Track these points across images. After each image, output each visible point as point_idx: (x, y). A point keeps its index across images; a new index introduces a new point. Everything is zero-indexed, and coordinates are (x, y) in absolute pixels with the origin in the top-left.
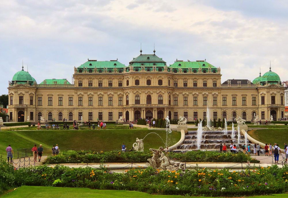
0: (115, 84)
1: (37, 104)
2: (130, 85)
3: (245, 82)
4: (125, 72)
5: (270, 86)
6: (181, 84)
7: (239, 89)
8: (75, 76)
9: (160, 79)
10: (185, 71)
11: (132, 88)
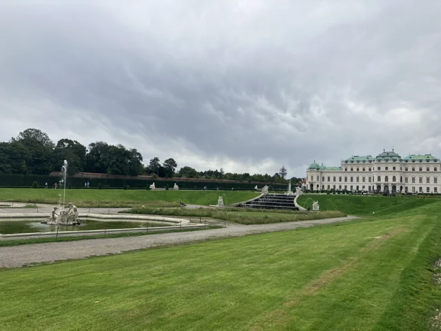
0: (367, 169)
1: (321, 181)
2: (375, 170)
4: (372, 162)
6: (410, 169)
8: (343, 165)
9: (394, 166)
10: (414, 162)
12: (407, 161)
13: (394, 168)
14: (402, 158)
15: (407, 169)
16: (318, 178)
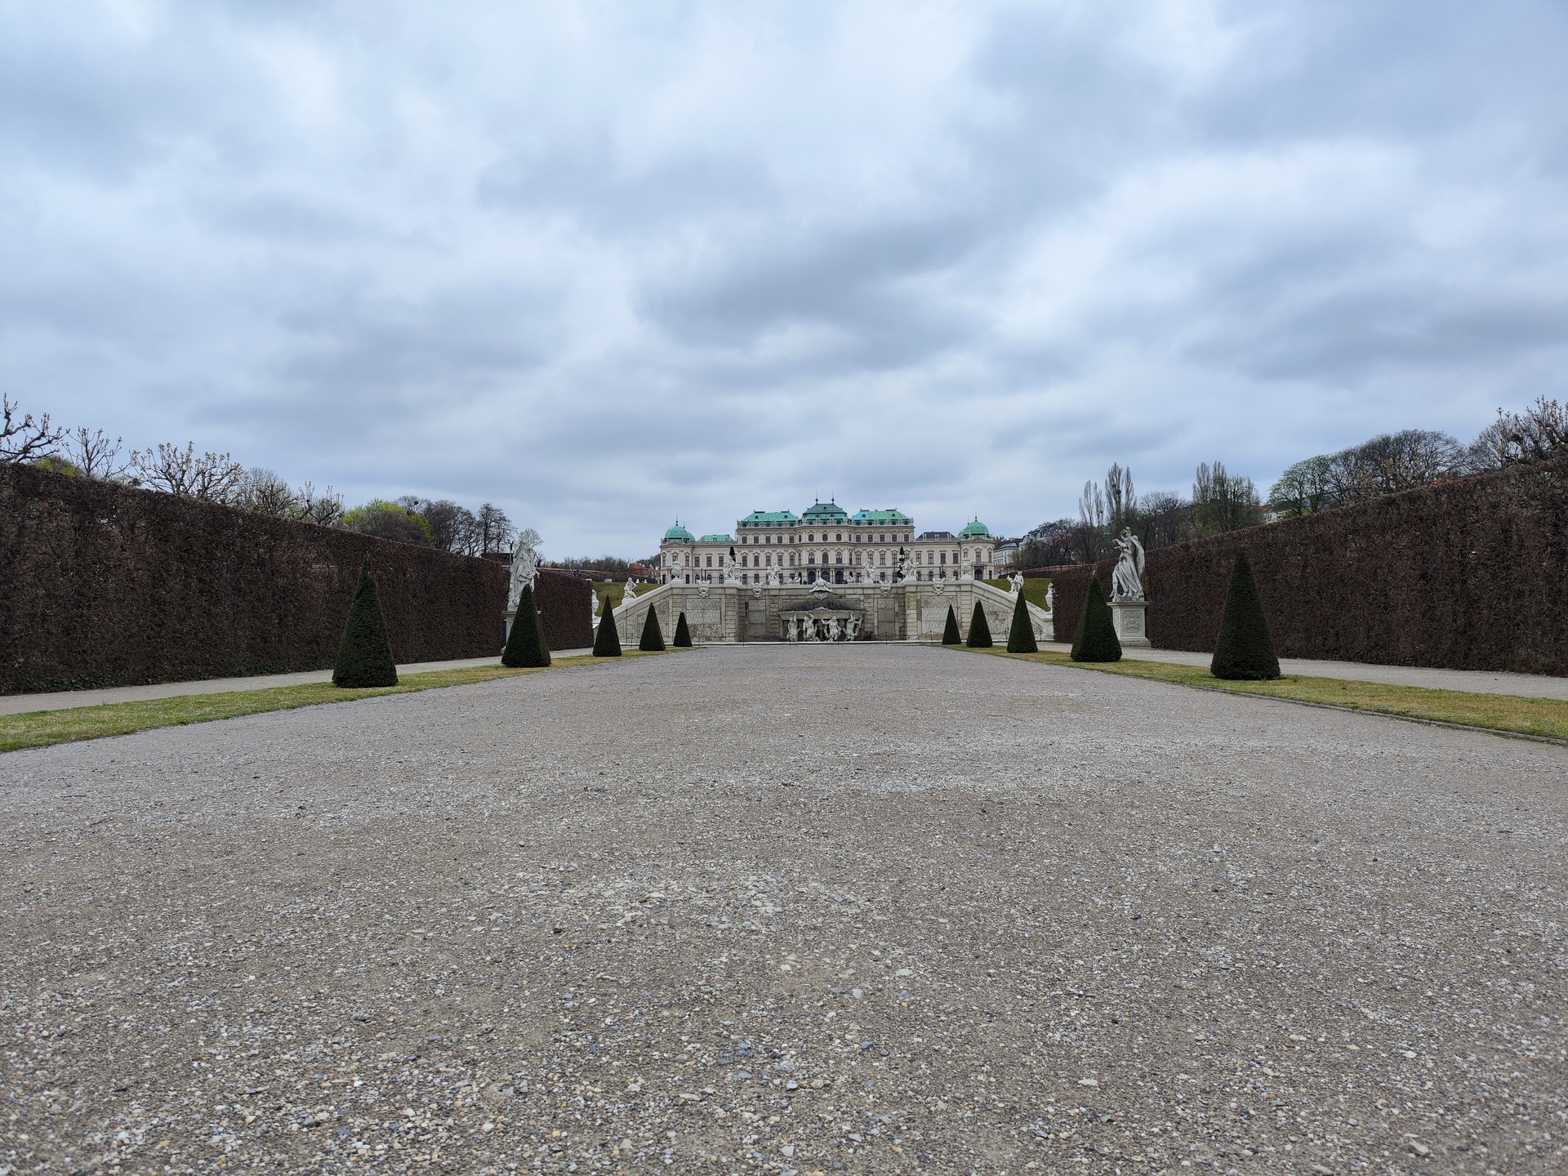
0: (786, 540)
2: (803, 541)
3: (944, 535)
4: (797, 526)
5: (974, 540)
6: (864, 539)
7: (937, 543)
8: (738, 530)
9: (839, 533)
10: (870, 524)
11: (806, 544)
12: (858, 522)
13: (839, 537)
14: (850, 516)
15: (858, 538)
16: (687, 561)
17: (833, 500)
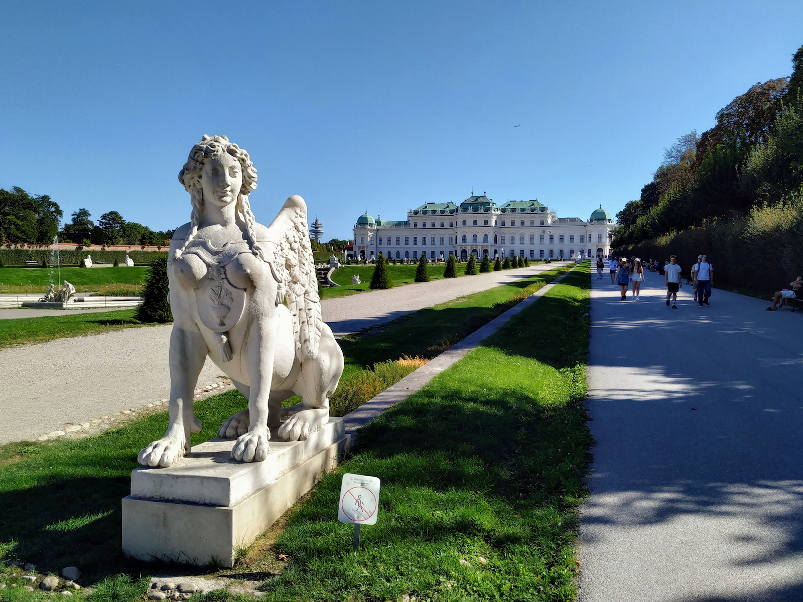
0: (446, 224)
1: (378, 244)
2: (458, 225)
3: (573, 220)
5: (597, 223)
6: (508, 223)
7: (567, 227)
9: (486, 218)
10: (513, 211)
11: (460, 227)
12: (504, 210)
13: (486, 222)
14: (497, 206)
15: (503, 223)
16: (372, 240)
17: (485, 193)
